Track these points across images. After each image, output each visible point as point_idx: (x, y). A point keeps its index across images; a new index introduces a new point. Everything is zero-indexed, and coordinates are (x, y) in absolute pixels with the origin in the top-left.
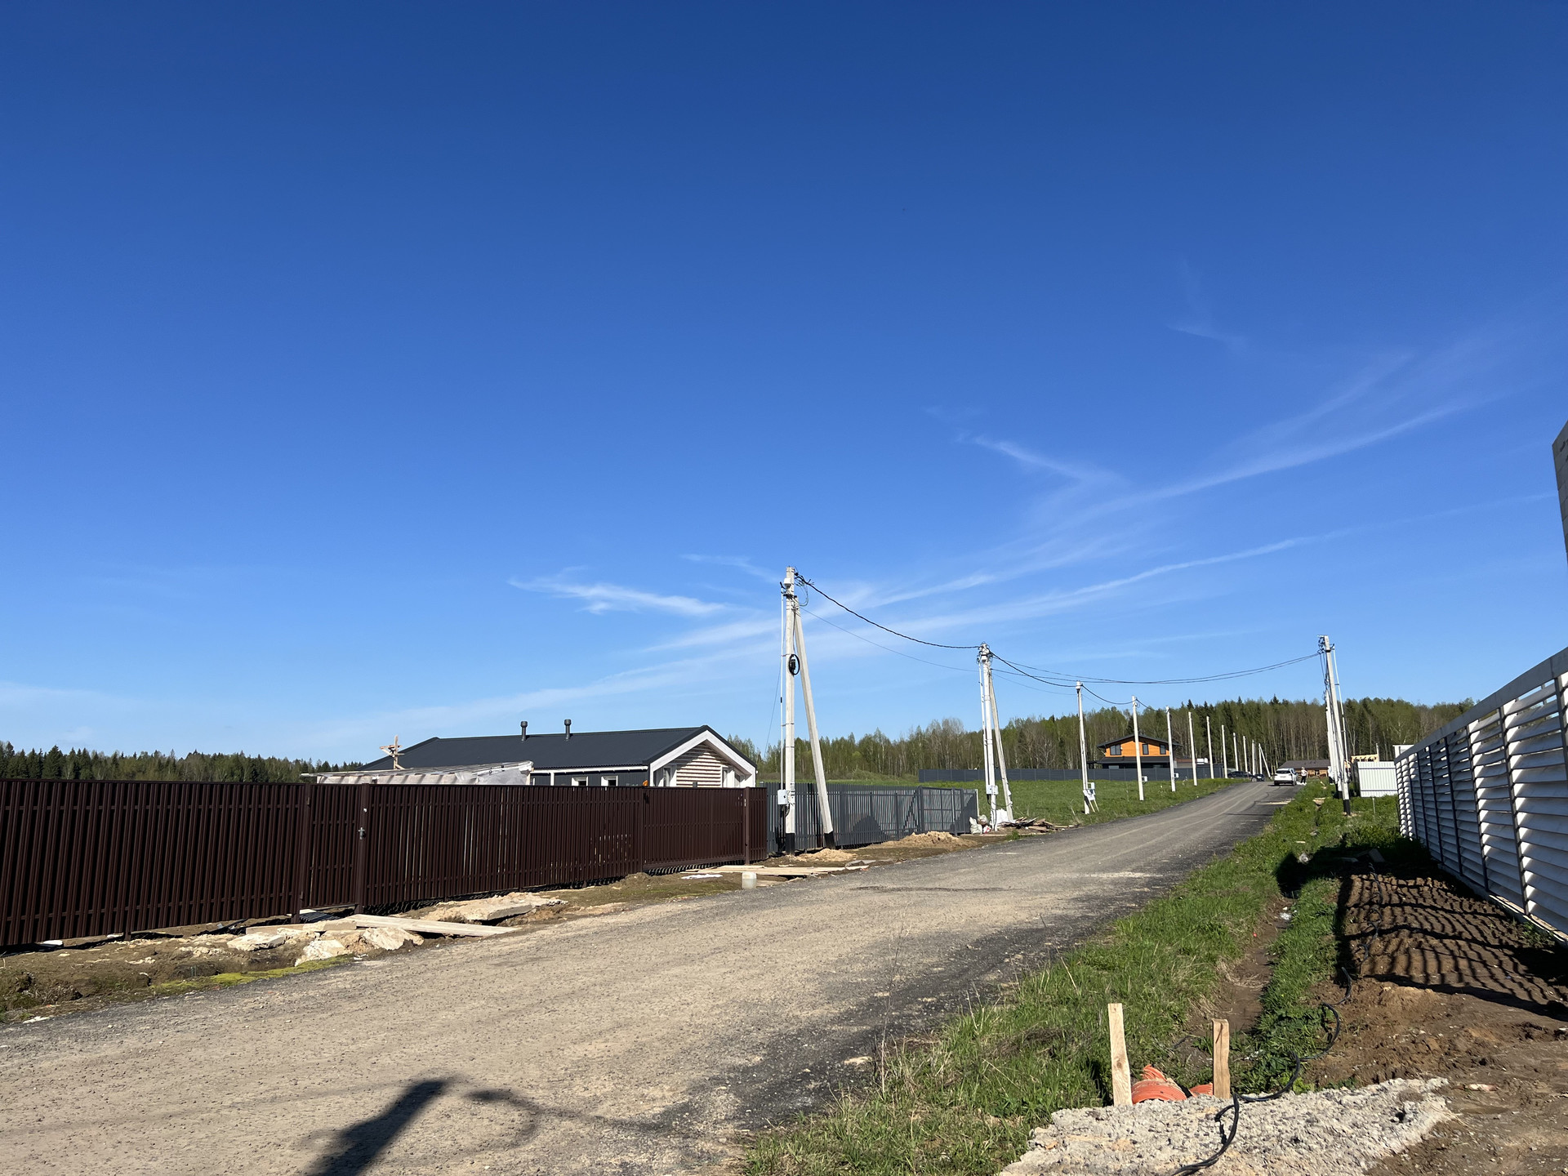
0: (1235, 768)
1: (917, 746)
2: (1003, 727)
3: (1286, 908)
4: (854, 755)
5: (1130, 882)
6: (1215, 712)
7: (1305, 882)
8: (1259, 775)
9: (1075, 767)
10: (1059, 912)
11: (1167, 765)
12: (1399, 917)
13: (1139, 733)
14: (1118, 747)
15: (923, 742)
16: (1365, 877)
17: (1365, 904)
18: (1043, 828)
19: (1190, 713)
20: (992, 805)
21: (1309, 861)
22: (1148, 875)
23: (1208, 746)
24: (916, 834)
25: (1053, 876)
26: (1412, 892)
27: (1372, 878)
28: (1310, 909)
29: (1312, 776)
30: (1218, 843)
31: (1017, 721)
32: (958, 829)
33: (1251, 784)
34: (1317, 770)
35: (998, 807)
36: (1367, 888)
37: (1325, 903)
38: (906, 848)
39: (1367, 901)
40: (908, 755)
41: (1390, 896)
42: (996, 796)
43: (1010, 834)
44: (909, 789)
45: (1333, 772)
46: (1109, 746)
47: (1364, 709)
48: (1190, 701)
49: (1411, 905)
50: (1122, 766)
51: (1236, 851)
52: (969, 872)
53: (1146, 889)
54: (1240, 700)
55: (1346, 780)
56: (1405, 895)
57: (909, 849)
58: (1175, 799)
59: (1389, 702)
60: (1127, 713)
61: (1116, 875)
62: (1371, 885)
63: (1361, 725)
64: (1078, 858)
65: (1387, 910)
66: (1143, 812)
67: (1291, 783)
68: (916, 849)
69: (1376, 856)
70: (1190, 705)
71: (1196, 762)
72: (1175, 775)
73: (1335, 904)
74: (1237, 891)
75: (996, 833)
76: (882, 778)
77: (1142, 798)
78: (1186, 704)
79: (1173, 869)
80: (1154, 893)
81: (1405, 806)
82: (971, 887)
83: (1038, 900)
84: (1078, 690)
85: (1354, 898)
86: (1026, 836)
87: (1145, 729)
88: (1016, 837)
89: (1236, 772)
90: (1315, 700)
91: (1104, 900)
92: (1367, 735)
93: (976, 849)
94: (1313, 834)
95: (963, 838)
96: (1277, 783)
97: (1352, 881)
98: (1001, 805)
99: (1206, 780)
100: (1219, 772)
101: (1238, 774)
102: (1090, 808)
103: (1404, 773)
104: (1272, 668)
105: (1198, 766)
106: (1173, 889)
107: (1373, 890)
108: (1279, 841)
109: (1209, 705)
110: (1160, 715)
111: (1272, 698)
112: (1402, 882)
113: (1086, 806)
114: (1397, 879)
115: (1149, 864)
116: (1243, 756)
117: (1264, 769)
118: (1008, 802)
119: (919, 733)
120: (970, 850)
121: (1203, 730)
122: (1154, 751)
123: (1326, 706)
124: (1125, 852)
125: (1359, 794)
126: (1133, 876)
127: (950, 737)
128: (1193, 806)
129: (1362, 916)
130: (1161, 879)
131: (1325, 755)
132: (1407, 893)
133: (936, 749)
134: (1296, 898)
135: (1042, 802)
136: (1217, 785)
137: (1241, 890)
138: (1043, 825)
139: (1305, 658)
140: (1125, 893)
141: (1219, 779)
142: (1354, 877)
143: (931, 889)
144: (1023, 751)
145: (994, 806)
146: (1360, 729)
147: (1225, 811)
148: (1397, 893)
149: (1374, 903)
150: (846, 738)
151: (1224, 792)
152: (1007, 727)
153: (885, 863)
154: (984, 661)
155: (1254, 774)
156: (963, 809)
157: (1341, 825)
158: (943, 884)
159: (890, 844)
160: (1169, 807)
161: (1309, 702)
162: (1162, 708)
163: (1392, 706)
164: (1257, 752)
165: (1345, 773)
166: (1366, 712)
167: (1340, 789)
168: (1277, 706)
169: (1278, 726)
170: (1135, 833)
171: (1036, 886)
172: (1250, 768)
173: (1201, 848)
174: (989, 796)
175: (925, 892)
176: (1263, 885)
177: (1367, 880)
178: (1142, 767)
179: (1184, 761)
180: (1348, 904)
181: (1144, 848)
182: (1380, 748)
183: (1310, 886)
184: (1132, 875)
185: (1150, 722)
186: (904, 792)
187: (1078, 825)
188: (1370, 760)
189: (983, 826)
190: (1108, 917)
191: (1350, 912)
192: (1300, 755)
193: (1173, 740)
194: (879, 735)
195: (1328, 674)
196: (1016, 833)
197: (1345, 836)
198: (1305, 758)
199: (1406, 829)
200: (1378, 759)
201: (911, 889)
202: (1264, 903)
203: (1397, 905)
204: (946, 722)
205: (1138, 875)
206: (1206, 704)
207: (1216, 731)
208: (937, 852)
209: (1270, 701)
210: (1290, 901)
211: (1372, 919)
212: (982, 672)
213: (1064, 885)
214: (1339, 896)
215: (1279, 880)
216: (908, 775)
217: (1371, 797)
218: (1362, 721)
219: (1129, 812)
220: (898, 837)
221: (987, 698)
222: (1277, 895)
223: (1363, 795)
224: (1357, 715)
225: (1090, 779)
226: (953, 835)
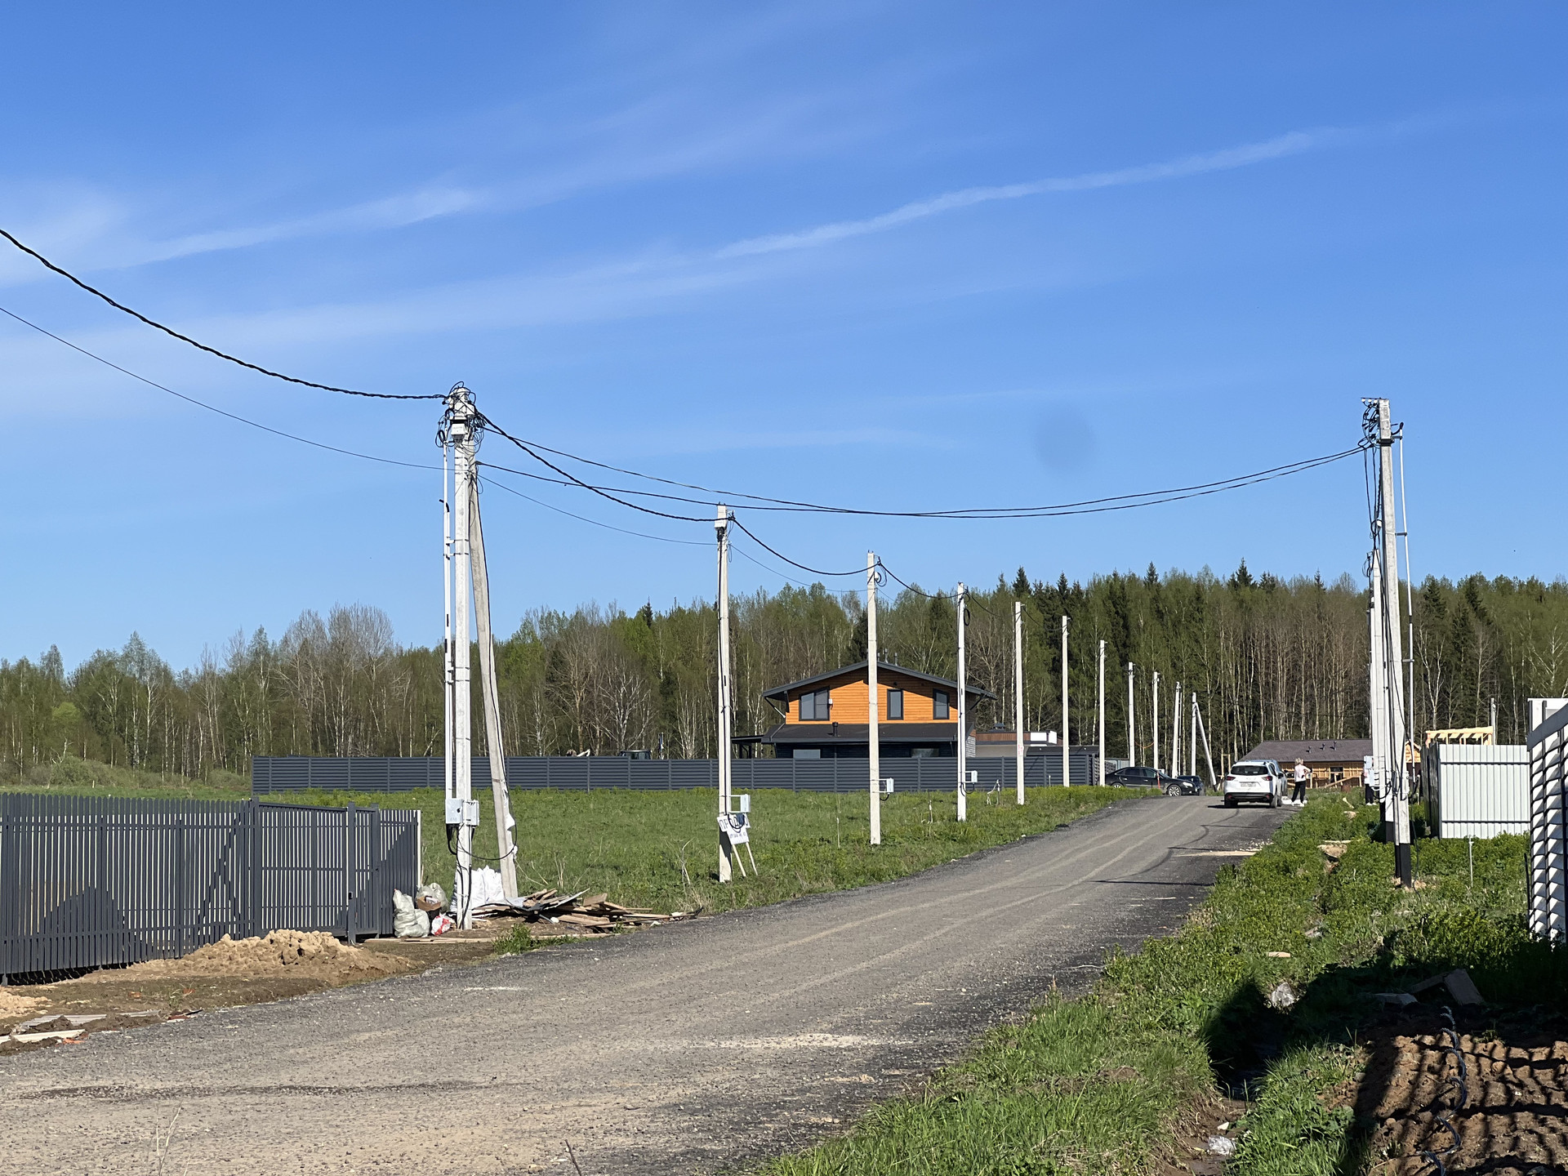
0: (1126, 757)
1: (251, 689)
2: (505, 637)
3: (1225, 1126)
4: (56, 712)
5: (826, 1060)
6: (1084, 605)
7: (1278, 1056)
8: (1188, 778)
9: (700, 753)
10: (624, 1142)
11: (950, 749)
12: (1500, 1139)
13: (880, 659)
14: (821, 697)
15: (272, 678)
16: (1428, 1040)
17: (1423, 1110)
18: (602, 921)
19: (1018, 605)
20: (460, 854)
21: (1296, 1004)
22: (875, 1042)
23: (1060, 699)
24: (234, 938)
25: (617, 1046)
26: (1541, 1078)
27: (1446, 1042)
28: (1285, 1124)
29: (1322, 782)
30: (1066, 957)
31: (547, 620)
32: (360, 925)
33: (1165, 802)
34: (1337, 766)
35: (477, 862)
36: (1431, 1069)
37: (1324, 1109)
38: (203, 980)
39: (1426, 1101)
40: (223, 715)
41: (1485, 1087)
42: (474, 830)
43: (508, 935)
44: (219, 807)
45: (1375, 773)
46: (797, 693)
47: (1468, 607)
48: (1021, 573)
49: (1533, 1108)
50: (828, 750)
51: (1111, 977)
52: (380, 1041)
53: (865, 1078)
54: (1152, 573)
55: (1406, 790)
56: (1521, 1085)
57: (210, 982)
58: (963, 841)
59: (1533, 589)
60: (853, 602)
61: (788, 1042)
62: (1442, 1061)
63: (1458, 649)
64: (691, 999)
65: (1474, 1124)
66: (877, 876)
67: (1266, 799)
68: (235, 982)
69: (1464, 990)
70: (1021, 584)
71: (1027, 742)
72: (968, 777)
73: (1348, 1110)
74: (1102, 1079)
75: (466, 935)
76: (143, 782)
77: (876, 838)
78: (1011, 580)
79: (942, 1024)
80: (884, 1088)
81: (1546, 861)
82: (384, 1080)
83: (572, 1112)
84: (722, 530)
85: (1395, 1097)
86: (551, 942)
87: (899, 649)
88: (525, 946)
89: (1129, 769)
90: (1346, 578)
91: (750, 1107)
92: (1471, 676)
93: (407, 977)
94: (1312, 934)
95: (373, 949)
96: (1232, 801)
97: (1397, 1051)
98: (486, 856)
99: (1048, 791)
100: (1083, 772)
101: (1135, 775)
102: (734, 866)
103: (1550, 772)
104: (1237, 483)
105: (1033, 753)
106: (935, 1077)
107: (1445, 1073)
108: (1224, 951)
109: (1070, 585)
110: (939, 609)
111: (1236, 569)
112: (1518, 1053)
113: (723, 860)
114: (1508, 1045)
115: (880, 1013)
116: (1149, 727)
117: (1201, 762)
118: (507, 845)
119: (261, 650)
120: (390, 982)
121: (1047, 653)
122: (918, 709)
123: (1371, 593)
124: (818, 982)
125: (1436, 832)
126: (834, 1044)
127: (353, 666)
128: (1009, 860)
129: (1412, 1140)
130: (908, 1052)
131: (1361, 728)
132: (1529, 1081)
133: (308, 696)
134: (1253, 1097)
135: (602, 848)
136: (1078, 806)
137: (1113, 1076)
138: (601, 911)
139: (1326, 459)
140: (809, 1089)
141: (1084, 789)
142: (1402, 1041)
143: (267, 1090)
144: (558, 708)
145: (464, 859)
146: (1454, 660)
147: (1092, 874)
148: (1502, 1079)
149: (1443, 1107)
150: (35, 661)
151: (1091, 822)
152: (517, 638)
153: (134, 1023)
154: (458, 439)
155: (1175, 774)
156: (375, 867)
157: (1385, 911)
158: (301, 1076)
159: (154, 968)
160: (946, 861)
161: (1328, 583)
162: (947, 591)
163: (1540, 599)
164: (1187, 715)
165: (1406, 774)
166: (1472, 616)
167: (1389, 817)
168: (1245, 592)
169: (1245, 645)
170: (850, 931)
171: (568, 1075)
172: (1165, 761)
173: (1021, 969)
174: (452, 830)
175: (250, 1099)
176: (1170, 1063)
177: (1432, 1048)
178: (881, 755)
179: (995, 737)
180: (1381, 1111)
181: (869, 970)
182: (1500, 711)
183: (1290, 1066)
184: (831, 1041)
185: (912, 630)
186: (204, 819)
187: (698, 911)
188: (1471, 741)
189: (432, 915)
190: (758, 1153)
191: (1384, 1130)
192: (1297, 727)
193: (969, 681)
194: (137, 652)
195: (1380, 506)
196: (522, 935)
197: (1389, 940)
198: (1310, 735)
199: (1543, 921)
200: (1493, 738)
201: (206, 1092)
202: (1170, 1109)
203: (1499, 1110)
204: (341, 620)
205: (847, 1041)
206: (1063, 583)
207: (1084, 658)
208: (291, 989)
209: (1228, 578)
210: (1237, 1108)
211: (1436, 1147)
212: (452, 470)
213: (643, 1070)
214: (1360, 1091)
215: (1213, 1053)
216: (220, 774)
217: (1466, 840)
218: (1461, 637)
219: (838, 877)
220: (177, 950)
221: (461, 546)
222: (1205, 1091)
223: (1447, 832)
224: (1448, 622)
225: (738, 784)
226: (343, 939)
